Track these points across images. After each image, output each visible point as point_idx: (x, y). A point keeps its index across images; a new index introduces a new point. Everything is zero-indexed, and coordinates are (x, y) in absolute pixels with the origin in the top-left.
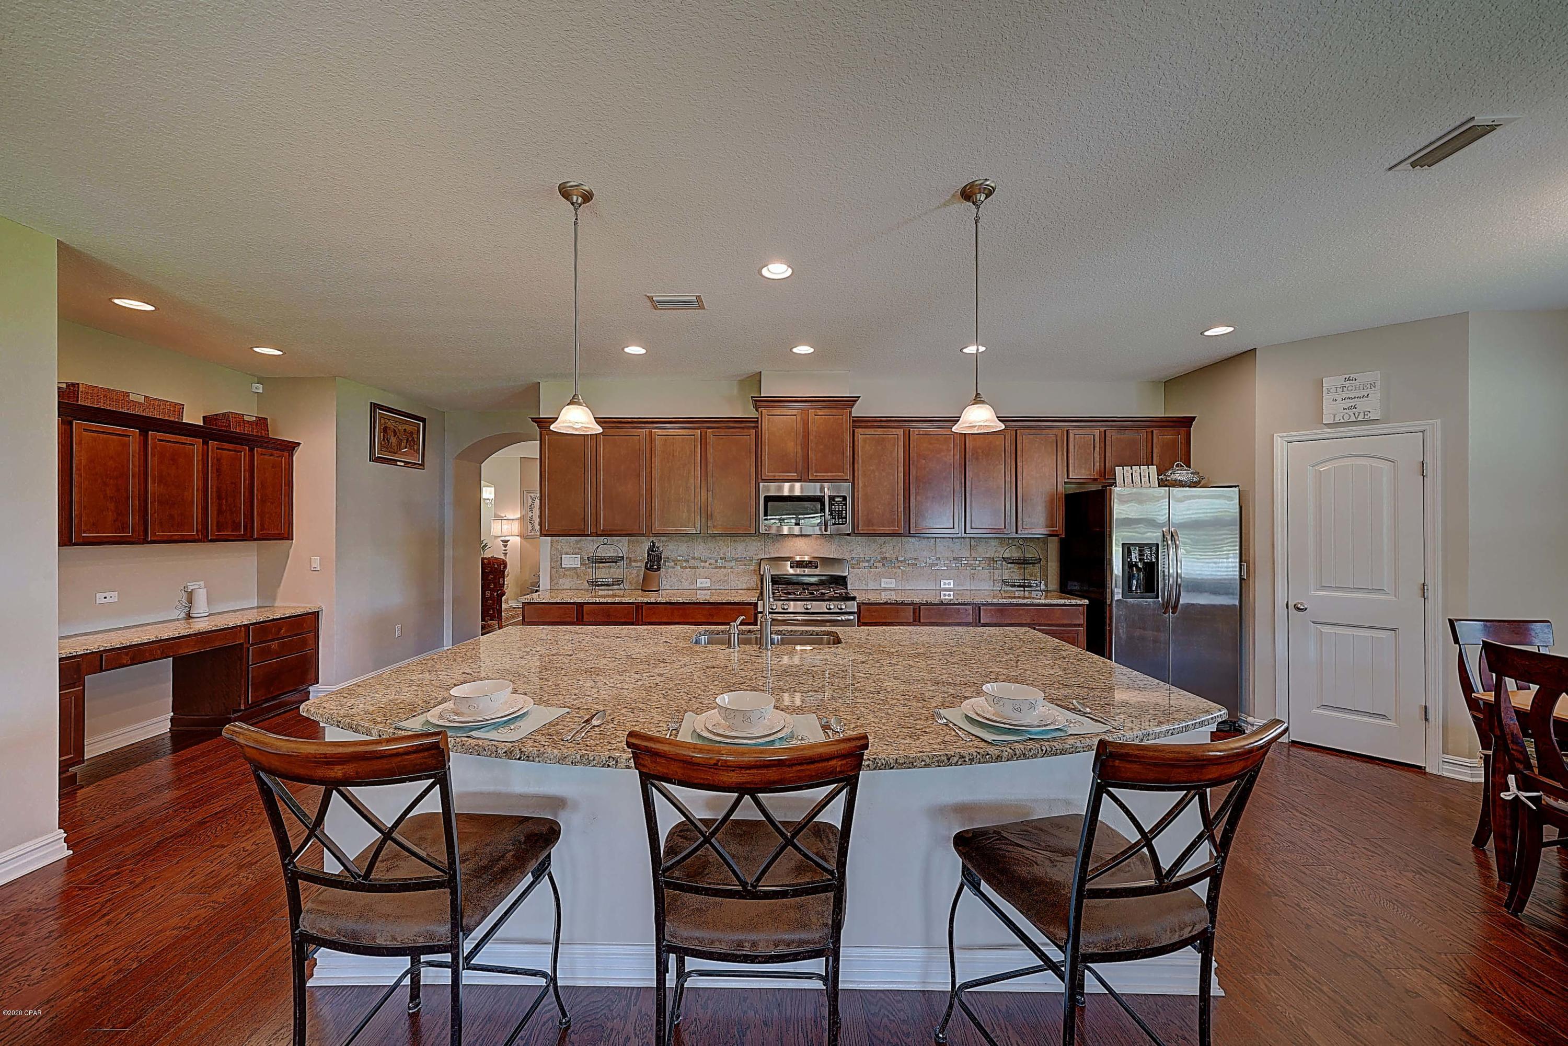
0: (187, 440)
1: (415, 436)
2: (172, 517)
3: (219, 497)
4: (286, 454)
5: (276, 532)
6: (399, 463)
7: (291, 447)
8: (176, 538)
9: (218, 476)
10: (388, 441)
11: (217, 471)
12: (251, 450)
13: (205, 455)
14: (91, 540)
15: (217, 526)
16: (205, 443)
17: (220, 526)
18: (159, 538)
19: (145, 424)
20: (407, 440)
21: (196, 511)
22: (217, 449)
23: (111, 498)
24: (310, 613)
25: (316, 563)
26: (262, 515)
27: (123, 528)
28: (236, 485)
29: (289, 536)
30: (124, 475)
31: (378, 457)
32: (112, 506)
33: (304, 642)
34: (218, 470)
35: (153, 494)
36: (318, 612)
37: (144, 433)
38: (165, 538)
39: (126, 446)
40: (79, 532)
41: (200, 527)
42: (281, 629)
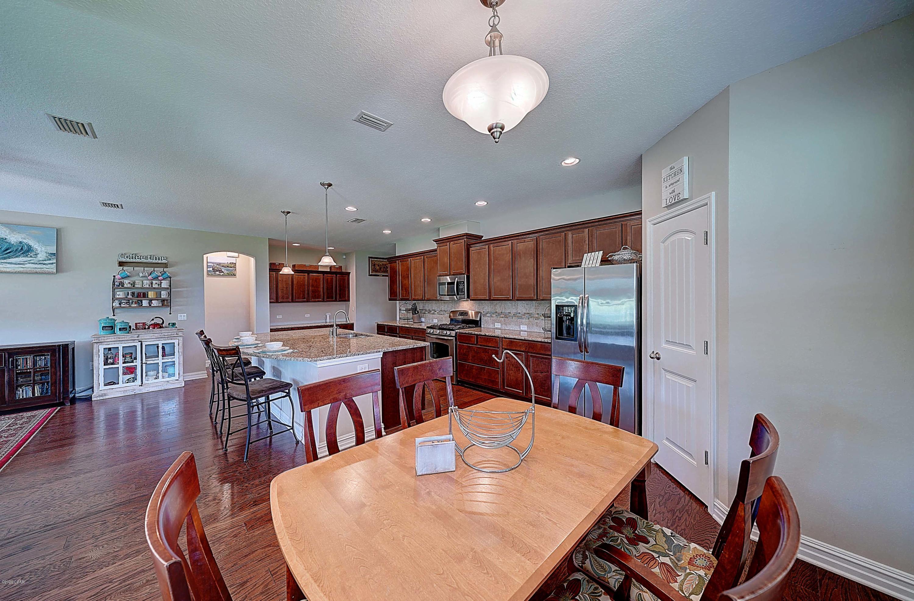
2: (315, 295)
4: (348, 276)
5: (345, 299)
7: (349, 274)
19: (308, 272)
21: (322, 293)
22: (327, 277)
29: (349, 300)
30: (304, 285)
31: (371, 274)
34: (327, 282)
37: (308, 274)
39: (304, 278)
40: (295, 299)
41: (322, 298)
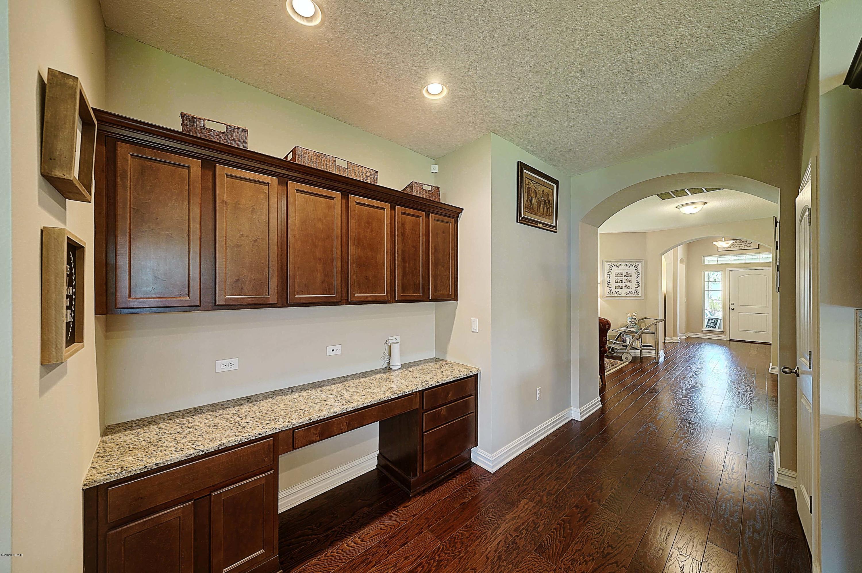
0: (378, 203)
1: (550, 198)
2: (367, 279)
3: (404, 260)
4: (453, 220)
5: (446, 293)
6: (539, 225)
7: (456, 212)
8: (369, 299)
9: (403, 240)
10: (531, 202)
11: (402, 235)
12: (427, 216)
13: (392, 219)
14: (302, 301)
15: (402, 288)
16: (393, 208)
17: (404, 289)
18: (357, 300)
19: (346, 186)
20: (545, 202)
21: (386, 274)
22: (402, 213)
23: (320, 259)
24: (471, 376)
25: (476, 326)
26: (435, 277)
27: (329, 289)
28: (416, 248)
29: (454, 297)
31: (524, 217)
32: (320, 267)
33: (466, 405)
35: (353, 255)
36: (477, 374)
37: (346, 196)
38: (362, 299)
39: (331, 208)
41: (389, 289)
42: (448, 394)
